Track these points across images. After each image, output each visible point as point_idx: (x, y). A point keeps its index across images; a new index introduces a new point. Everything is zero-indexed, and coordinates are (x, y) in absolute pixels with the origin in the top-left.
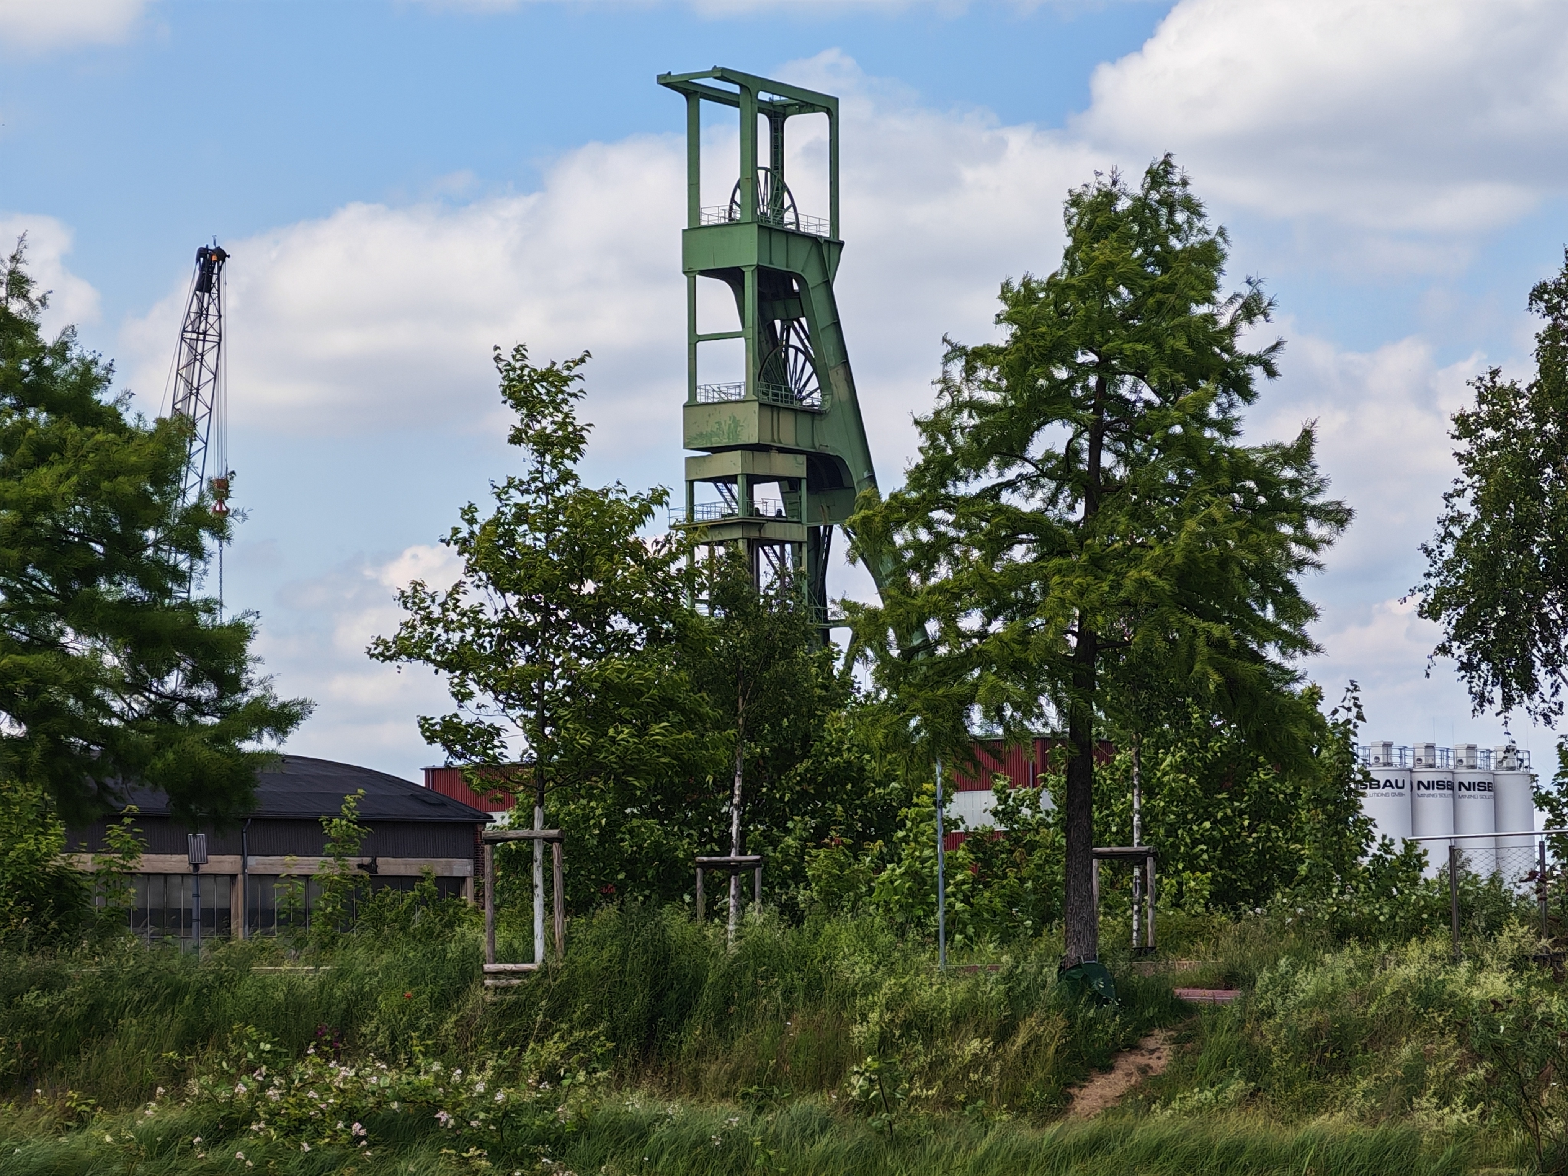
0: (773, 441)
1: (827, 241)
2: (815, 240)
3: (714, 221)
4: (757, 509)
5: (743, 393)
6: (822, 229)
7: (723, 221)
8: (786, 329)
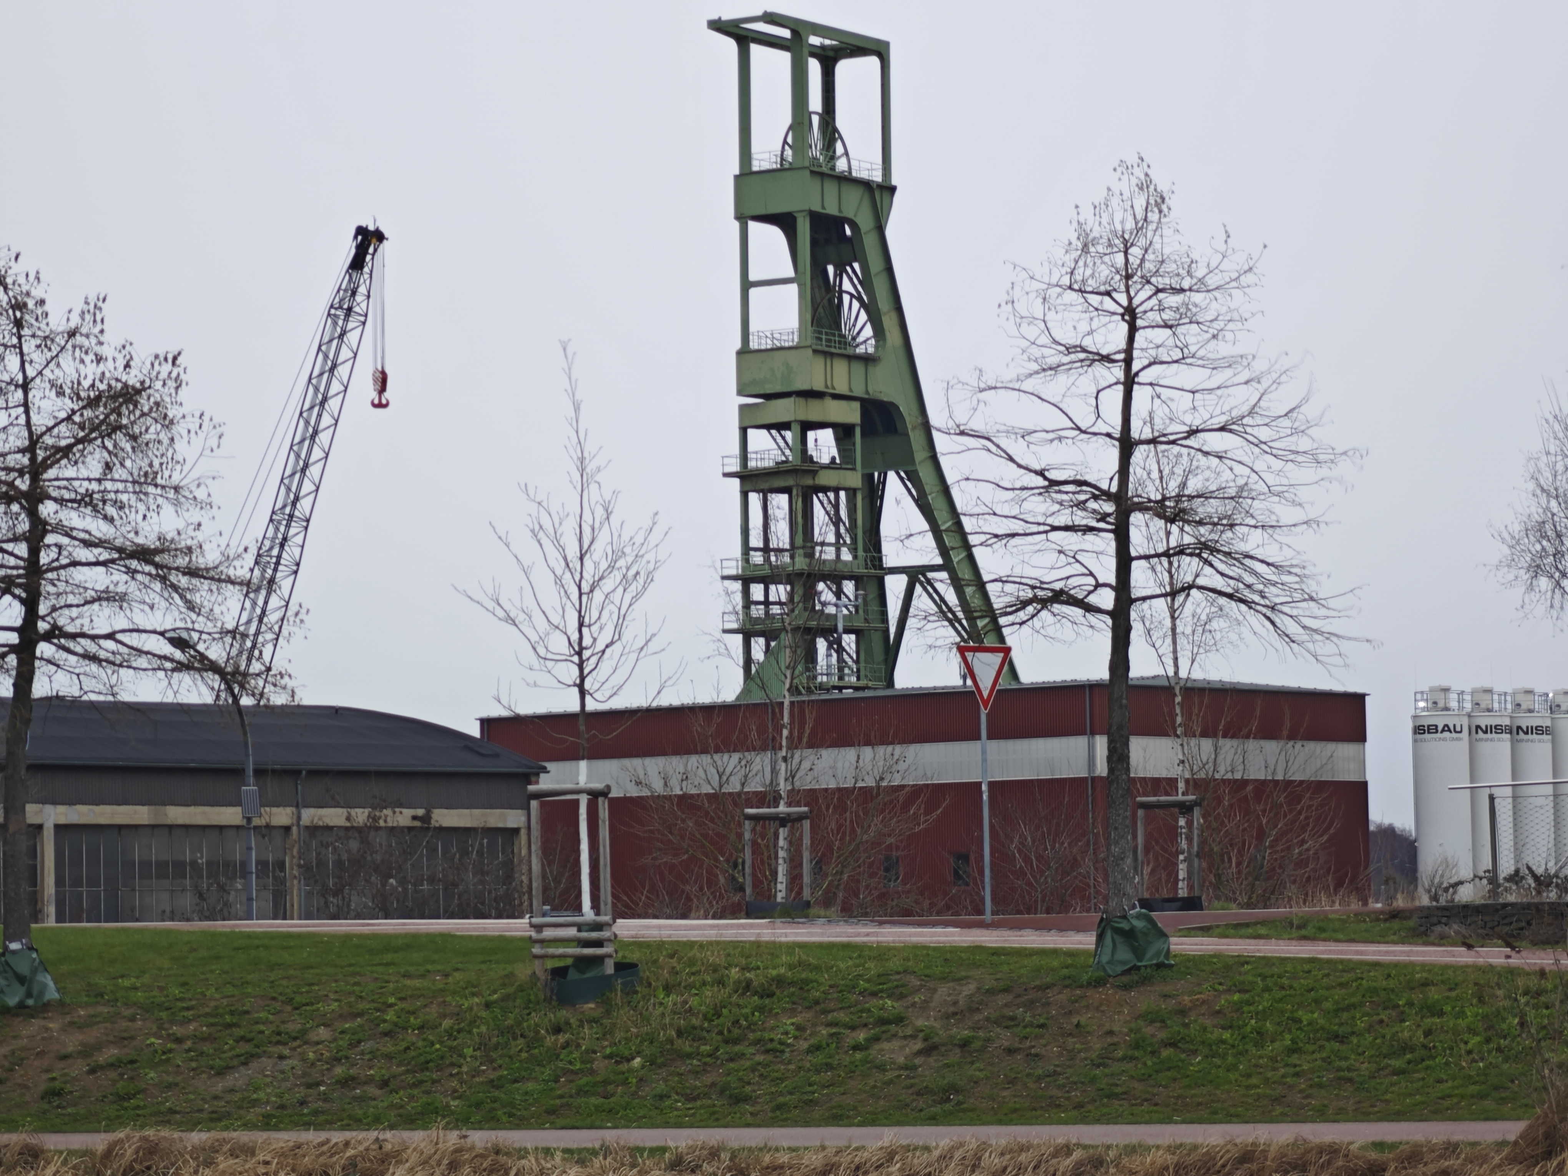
0: (827, 387)
1: (880, 187)
2: (866, 185)
3: (766, 166)
4: (811, 457)
5: (796, 340)
6: (875, 173)
7: (774, 166)
8: (839, 273)
